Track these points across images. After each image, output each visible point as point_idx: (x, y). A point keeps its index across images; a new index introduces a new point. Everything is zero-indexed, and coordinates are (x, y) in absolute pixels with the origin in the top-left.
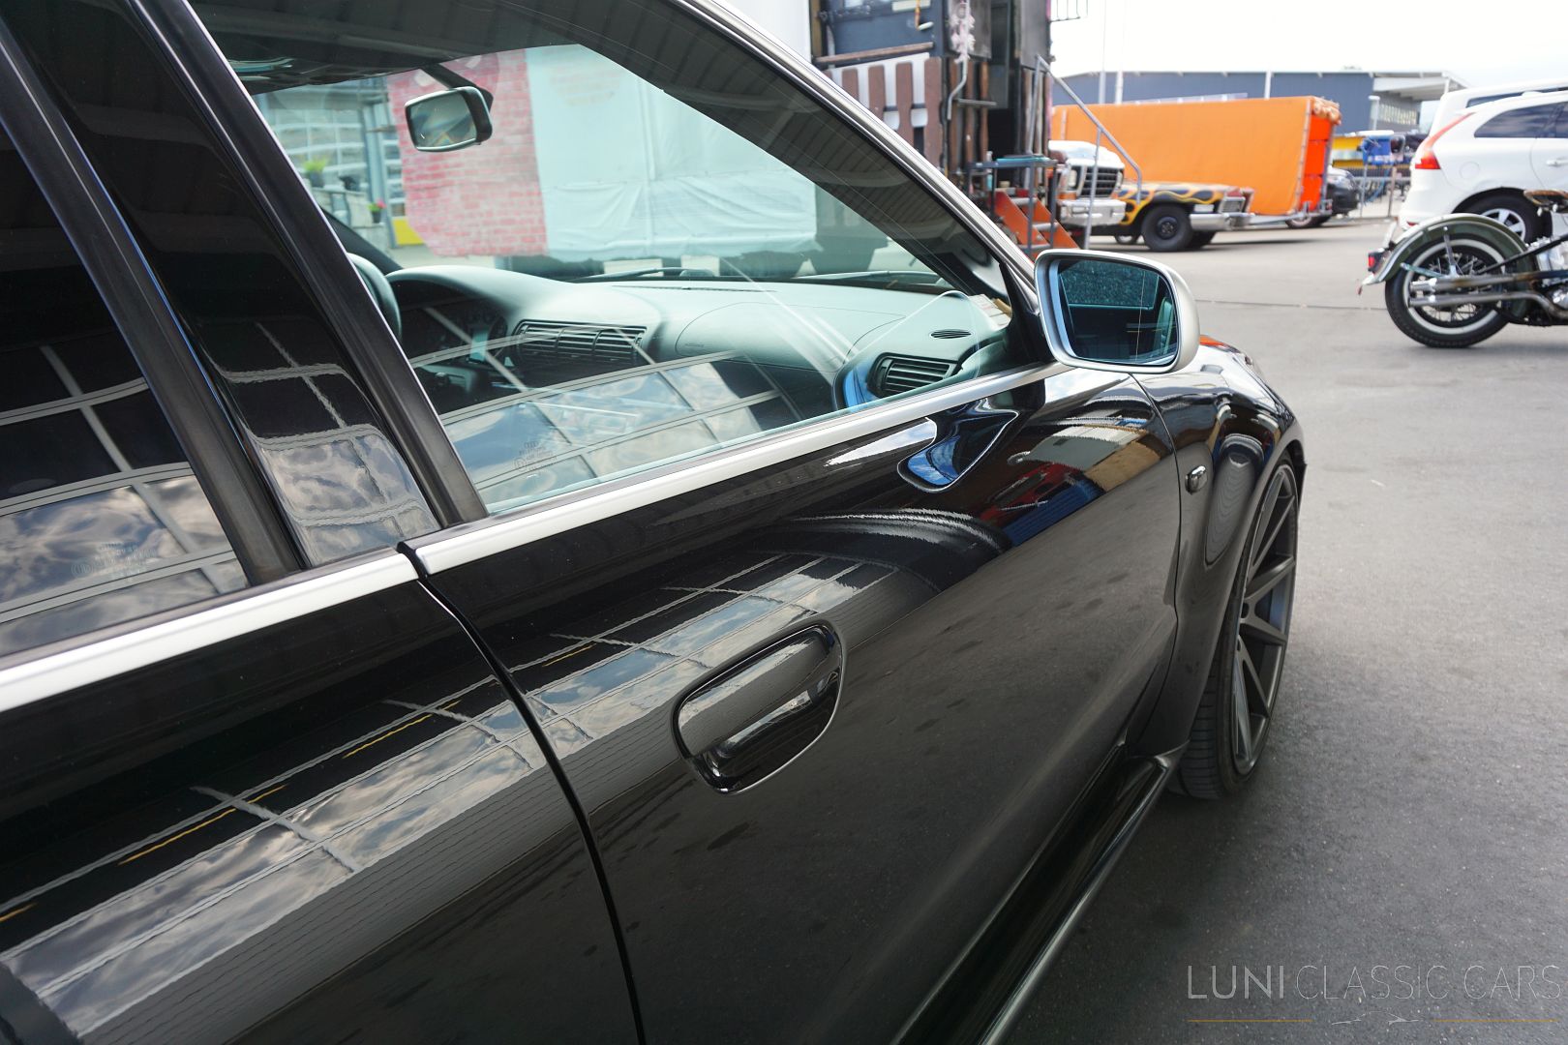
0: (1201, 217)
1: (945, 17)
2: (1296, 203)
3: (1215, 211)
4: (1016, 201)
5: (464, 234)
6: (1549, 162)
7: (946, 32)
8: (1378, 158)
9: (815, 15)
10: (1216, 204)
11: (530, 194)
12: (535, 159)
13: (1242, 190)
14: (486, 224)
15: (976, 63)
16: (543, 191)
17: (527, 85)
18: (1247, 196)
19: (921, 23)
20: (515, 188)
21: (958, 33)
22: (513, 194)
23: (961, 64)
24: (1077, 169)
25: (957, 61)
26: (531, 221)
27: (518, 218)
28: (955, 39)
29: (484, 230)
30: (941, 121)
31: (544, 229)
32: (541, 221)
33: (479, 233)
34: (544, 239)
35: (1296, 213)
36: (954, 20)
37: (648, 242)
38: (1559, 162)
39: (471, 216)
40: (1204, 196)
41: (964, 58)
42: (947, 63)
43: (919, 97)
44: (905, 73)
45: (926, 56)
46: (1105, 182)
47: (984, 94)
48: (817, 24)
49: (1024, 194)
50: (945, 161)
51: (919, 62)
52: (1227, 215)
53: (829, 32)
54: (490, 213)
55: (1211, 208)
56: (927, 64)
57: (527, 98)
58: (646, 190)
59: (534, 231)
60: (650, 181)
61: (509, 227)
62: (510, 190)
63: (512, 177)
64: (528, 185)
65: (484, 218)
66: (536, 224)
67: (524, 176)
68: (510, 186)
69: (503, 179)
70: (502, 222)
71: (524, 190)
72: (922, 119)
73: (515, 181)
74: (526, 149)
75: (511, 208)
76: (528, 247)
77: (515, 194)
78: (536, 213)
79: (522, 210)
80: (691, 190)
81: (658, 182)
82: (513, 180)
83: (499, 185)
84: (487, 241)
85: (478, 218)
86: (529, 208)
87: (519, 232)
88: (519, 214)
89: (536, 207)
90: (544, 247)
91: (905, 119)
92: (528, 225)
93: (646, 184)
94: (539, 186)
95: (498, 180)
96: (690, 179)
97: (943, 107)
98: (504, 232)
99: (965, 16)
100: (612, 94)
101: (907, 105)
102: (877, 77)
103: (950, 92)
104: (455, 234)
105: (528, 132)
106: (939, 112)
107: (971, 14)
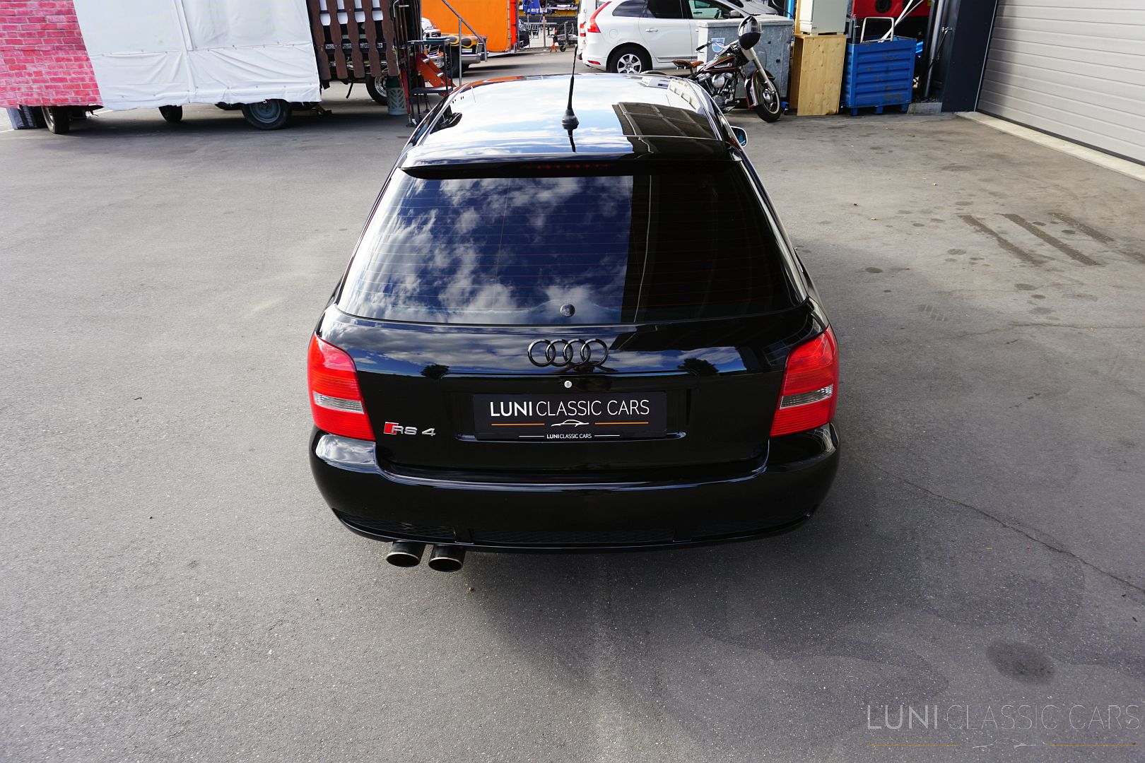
2: (509, 45)
4: (425, 61)
5: (13, 89)
6: (647, 30)
8: (533, 10)
11: (77, 59)
12: (79, 34)
13: (484, 37)
14: (35, 81)
16: (90, 57)
18: (485, 40)
20: (61, 55)
22: (58, 60)
26: (83, 79)
27: (68, 77)
29: (35, 86)
30: (390, 19)
31: (96, 86)
32: (92, 79)
33: (31, 88)
34: (97, 92)
35: (510, 50)
37: (192, 93)
38: (651, 30)
39: (19, 75)
40: (466, 43)
50: (396, 41)
54: (39, 73)
55: (471, 51)
58: (185, 57)
59: (86, 86)
60: (188, 51)
61: (60, 84)
62: (57, 56)
63: (57, 47)
64: (75, 53)
65: (33, 77)
66: (87, 82)
67: (69, 46)
68: (57, 53)
69: (49, 48)
70: (53, 80)
71: (72, 56)
72: (379, 17)
73: (61, 49)
74: (70, 26)
75: (60, 70)
76: (81, 99)
77: (63, 59)
78: (86, 74)
79: (72, 71)
80: (223, 57)
81: (195, 52)
82: (59, 48)
83: (45, 52)
84: (39, 94)
85: (27, 77)
86: (79, 70)
87: (71, 87)
88: (69, 74)
89: (86, 69)
90: (98, 98)
91: (369, 17)
92: (80, 83)
93: (185, 53)
94: (86, 54)
95: (44, 49)
96: (220, 50)
97: (390, 10)
98: (55, 87)
101: (368, 8)
103: (393, 2)
104: (5, 88)
105: (70, 12)
106: (388, 12)
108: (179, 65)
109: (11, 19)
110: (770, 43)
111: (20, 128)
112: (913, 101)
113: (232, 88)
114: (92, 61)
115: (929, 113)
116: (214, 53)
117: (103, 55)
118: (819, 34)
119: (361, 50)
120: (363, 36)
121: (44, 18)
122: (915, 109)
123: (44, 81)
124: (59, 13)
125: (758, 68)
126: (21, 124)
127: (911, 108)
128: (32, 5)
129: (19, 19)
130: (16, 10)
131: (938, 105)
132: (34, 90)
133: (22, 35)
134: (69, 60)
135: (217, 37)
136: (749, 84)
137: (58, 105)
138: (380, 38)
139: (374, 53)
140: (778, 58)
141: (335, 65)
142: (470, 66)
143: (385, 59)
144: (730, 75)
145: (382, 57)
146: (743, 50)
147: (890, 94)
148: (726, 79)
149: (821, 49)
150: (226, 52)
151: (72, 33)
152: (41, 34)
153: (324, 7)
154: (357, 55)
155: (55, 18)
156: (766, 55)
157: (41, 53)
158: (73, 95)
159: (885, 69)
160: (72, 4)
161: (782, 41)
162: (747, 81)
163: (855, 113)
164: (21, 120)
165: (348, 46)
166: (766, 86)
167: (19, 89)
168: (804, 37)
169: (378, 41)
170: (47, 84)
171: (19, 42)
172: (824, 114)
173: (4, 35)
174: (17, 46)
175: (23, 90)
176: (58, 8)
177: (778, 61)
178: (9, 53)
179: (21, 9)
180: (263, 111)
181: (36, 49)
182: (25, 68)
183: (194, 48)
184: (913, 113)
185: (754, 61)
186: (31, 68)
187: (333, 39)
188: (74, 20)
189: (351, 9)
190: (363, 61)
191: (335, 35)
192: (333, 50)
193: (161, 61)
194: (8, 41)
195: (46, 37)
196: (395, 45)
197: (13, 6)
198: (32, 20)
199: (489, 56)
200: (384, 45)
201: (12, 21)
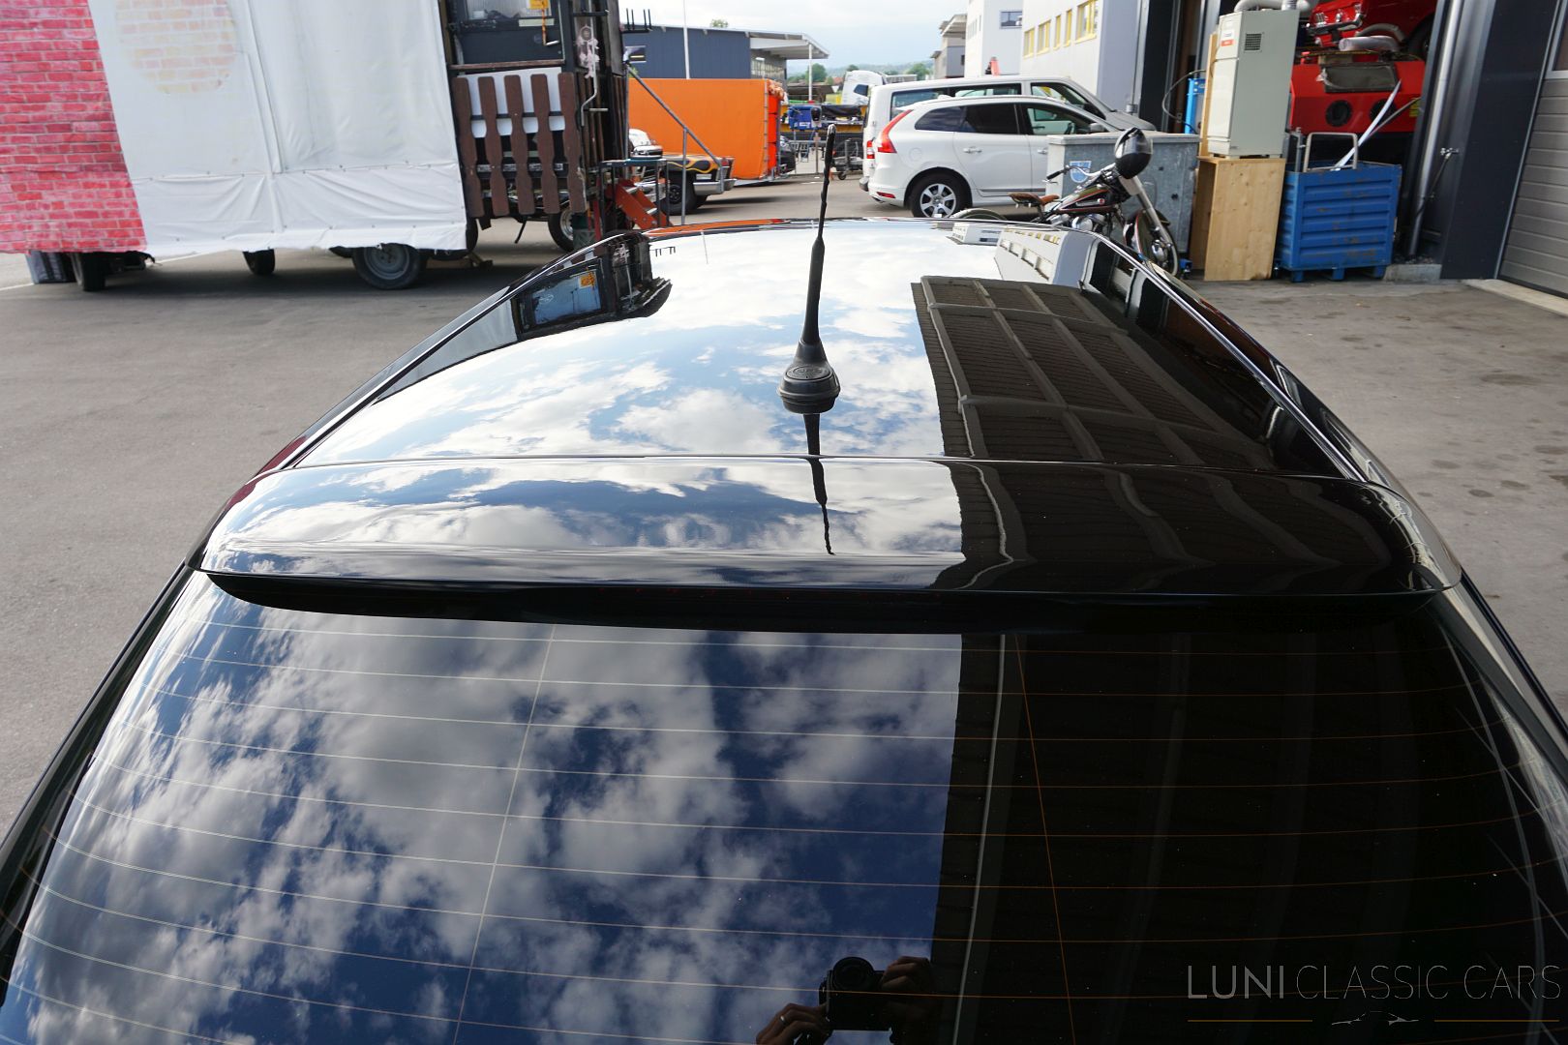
0: (703, 183)
1: (572, 37)
2: (765, 169)
3: (711, 179)
4: (629, 191)
5: (22, 227)
6: (966, 150)
7: (575, 51)
8: (801, 124)
9: (445, 26)
10: (714, 173)
11: (114, 185)
12: (119, 148)
13: (729, 158)
14: (53, 216)
16: (133, 182)
17: (100, 65)
18: (730, 163)
19: (548, 40)
20: (92, 178)
21: (585, 52)
22: (87, 185)
23: (592, 78)
25: (587, 77)
26: (120, 214)
27: (100, 211)
28: (582, 57)
29: (53, 223)
30: (577, 128)
31: (139, 223)
32: (134, 214)
33: (47, 226)
34: (141, 233)
35: (766, 177)
36: (580, 41)
37: (277, 235)
38: (972, 150)
39: (31, 207)
40: (703, 166)
41: (592, 74)
42: (579, 77)
43: (556, 105)
44: (539, 83)
45: (559, 70)
46: (651, 167)
48: (447, 33)
49: (628, 184)
50: (583, 161)
51: (553, 74)
53: (456, 41)
54: (59, 205)
55: (709, 177)
56: (560, 77)
57: (101, 80)
58: (270, 183)
59: (125, 224)
60: (274, 173)
61: (88, 221)
62: (85, 180)
63: (86, 167)
64: (111, 175)
65: (51, 210)
66: (127, 217)
67: (103, 166)
68: (86, 176)
69: (74, 169)
70: (79, 214)
71: (106, 180)
72: (559, 125)
73: (92, 171)
74: (104, 137)
75: (89, 200)
76: (118, 242)
77: (93, 185)
78: (126, 206)
79: (105, 202)
80: (327, 184)
81: (285, 174)
82: (89, 169)
83: (70, 175)
84: (58, 235)
85: (42, 210)
86: (116, 200)
87: (104, 225)
88: (101, 206)
89: (124, 199)
90: (141, 241)
91: (544, 125)
92: (117, 219)
93: (269, 175)
94: (127, 177)
95: (67, 170)
96: (323, 173)
97: (577, 114)
98: (81, 225)
99: (589, 38)
100: (220, 83)
101: (543, 112)
102: (513, 84)
103: (581, 103)
104: (9, 227)
105: (107, 117)
106: (573, 118)
107: (595, 36)
108: (261, 194)
109: (23, 127)
110: (1161, 169)
111: (42, 282)
112: (1394, 262)
113: (335, 228)
114: (138, 188)
115: (1420, 281)
116: (313, 178)
117: (151, 179)
118: (1242, 157)
119: (531, 173)
120: (534, 154)
121: (69, 125)
122: (1396, 274)
123: (66, 216)
124: (91, 118)
125: (1145, 206)
126: (44, 276)
127: (1390, 271)
128: (53, 107)
129: (34, 127)
130: (31, 115)
131: (1435, 268)
132: (52, 229)
133: (38, 150)
134: (102, 186)
135: (317, 155)
136: (1131, 232)
137: (85, 251)
138: (559, 156)
139: (549, 180)
140: (1175, 192)
141: (490, 195)
142: (709, 198)
143: (565, 188)
144: (1100, 217)
145: (562, 184)
146: (1122, 180)
147: (1355, 250)
148: (1094, 223)
149: (1245, 179)
150: (330, 175)
151: (107, 146)
152: (64, 149)
153: (478, 110)
154: (524, 181)
155: (84, 125)
156: (1156, 188)
157: (64, 175)
158: (106, 236)
159: (1347, 212)
160: (110, 107)
161: (1181, 167)
162: (1127, 227)
163: (1299, 277)
164: (44, 270)
165: (511, 167)
166: (1157, 235)
167: (30, 227)
168: (1216, 161)
169: (557, 160)
170: (70, 221)
171: (33, 160)
172: (1247, 278)
173: (13, 150)
174: (30, 166)
175: (35, 229)
176: (90, 112)
177: (1175, 197)
178: (19, 176)
179: (37, 114)
180: (383, 261)
181: (57, 169)
182: (39, 196)
183: (285, 169)
184: (1393, 280)
185: (1139, 197)
186: (48, 198)
187: (489, 157)
188: (112, 129)
189: (518, 114)
190: (533, 190)
191: (493, 151)
192: (488, 174)
193: (234, 188)
194: (18, 160)
195: (71, 154)
196: (581, 167)
197: (27, 109)
198: (53, 128)
199: (736, 184)
200: (565, 166)
201: (25, 130)
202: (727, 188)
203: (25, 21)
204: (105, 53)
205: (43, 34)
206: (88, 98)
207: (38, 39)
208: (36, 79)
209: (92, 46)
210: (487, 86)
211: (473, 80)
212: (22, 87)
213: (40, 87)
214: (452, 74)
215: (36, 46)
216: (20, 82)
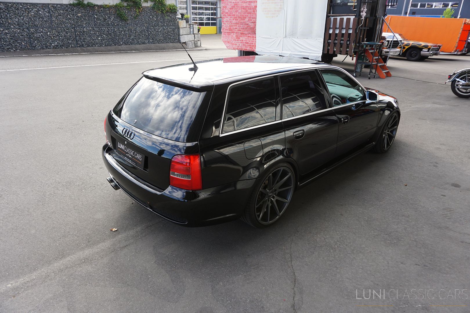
0: (424, 52)
1: (360, 8)
3: (428, 51)
4: (370, 51)
5: (235, 44)
7: (360, 12)
9: (329, 4)
10: (429, 49)
11: (253, 37)
12: (256, 29)
13: (438, 45)
14: (241, 43)
15: (366, 18)
17: (256, 11)
18: (440, 47)
19: (354, 9)
20: (250, 35)
21: (363, 13)
22: (248, 37)
23: (362, 19)
24: (388, 41)
25: (361, 19)
26: (253, 43)
27: (249, 42)
28: (361, 14)
29: (241, 44)
30: (355, 33)
31: (255, 46)
32: (255, 44)
33: (239, 45)
34: (255, 48)
35: (454, 52)
36: (362, 9)
37: (281, 52)
39: (238, 40)
40: (426, 47)
41: (363, 18)
42: (359, 19)
43: (351, 26)
44: (348, 20)
45: (354, 17)
46: (395, 44)
47: (367, 26)
48: (329, 6)
49: (373, 49)
50: (355, 42)
51: (352, 18)
52: (432, 52)
53: (332, 8)
54: (242, 40)
56: (354, 19)
57: (256, 14)
58: (282, 39)
61: (247, 44)
64: (253, 35)
65: (241, 41)
66: (254, 44)
67: (252, 33)
68: (249, 35)
70: (245, 43)
71: (252, 36)
72: (351, 31)
74: (254, 27)
75: (248, 40)
76: (251, 49)
80: (294, 41)
81: (285, 38)
82: (249, 33)
84: (241, 47)
86: (252, 40)
87: (249, 46)
88: (250, 42)
89: (254, 40)
90: (255, 50)
91: (347, 31)
92: (252, 45)
93: (282, 38)
94: (256, 36)
95: (246, 33)
96: (293, 39)
97: (356, 29)
98: (245, 45)
99: (365, 9)
100: (277, 16)
101: (348, 28)
102: (342, 20)
103: (358, 26)
104: (233, 44)
105: (255, 22)
106: (355, 30)
107: (366, 8)
108: (280, 42)
113: (293, 52)
114: (257, 38)
116: (291, 40)
117: (260, 36)
119: (341, 44)
120: (342, 39)
121: (248, 24)
123: (243, 43)
124: (252, 23)
128: (246, 20)
129: (242, 24)
130: (242, 21)
133: (242, 29)
134: (251, 37)
135: (293, 34)
137: (245, 51)
139: (345, 46)
141: (329, 48)
142: (429, 57)
143: (348, 48)
145: (348, 47)
150: (295, 39)
151: (254, 29)
152: (246, 29)
153: (332, 26)
154: (338, 45)
158: (249, 48)
160: (256, 20)
164: (240, 53)
165: (336, 41)
169: (348, 41)
170: (244, 44)
171: (240, 30)
173: (238, 28)
174: (240, 32)
175: (237, 45)
176: (252, 21)
178: (237, 34)
179: (243, 21)
181: (244, 33)
182: (240, 38)
183: (286, 37)
186: (241, 39)
187: (331, 39)
188: (255, 25)
189: (341, 28)
190: (340, 48)
191: (333, 37)
192: (330, 43)
193: (275, 40)
194: (238, 30)
195: (247, 30)
196: (354, 43)
197: (242, 20)
198: (245, 24)
199: (440, 54)
200: (350, 43)
201: (241, 24)
202: (436, 54)
203: (246, 1)
204: (258, 9)
205: (248, 4)
206: (253, 18)
207: (247, 5)
208: (244, 14)
209: (256, 7)
210: (335, 20)
211: (332, 18)
212: (242, 15)
213: (245, 15)
214: (328, 17)
215: (246, 7)
216: (242, 14)
